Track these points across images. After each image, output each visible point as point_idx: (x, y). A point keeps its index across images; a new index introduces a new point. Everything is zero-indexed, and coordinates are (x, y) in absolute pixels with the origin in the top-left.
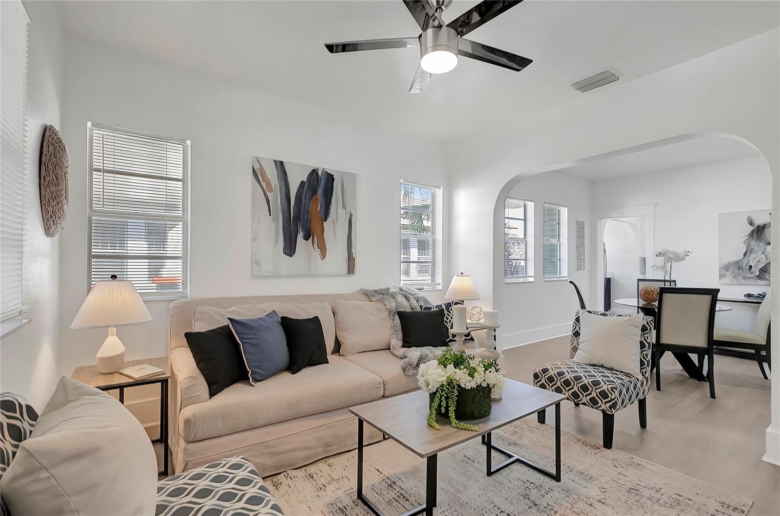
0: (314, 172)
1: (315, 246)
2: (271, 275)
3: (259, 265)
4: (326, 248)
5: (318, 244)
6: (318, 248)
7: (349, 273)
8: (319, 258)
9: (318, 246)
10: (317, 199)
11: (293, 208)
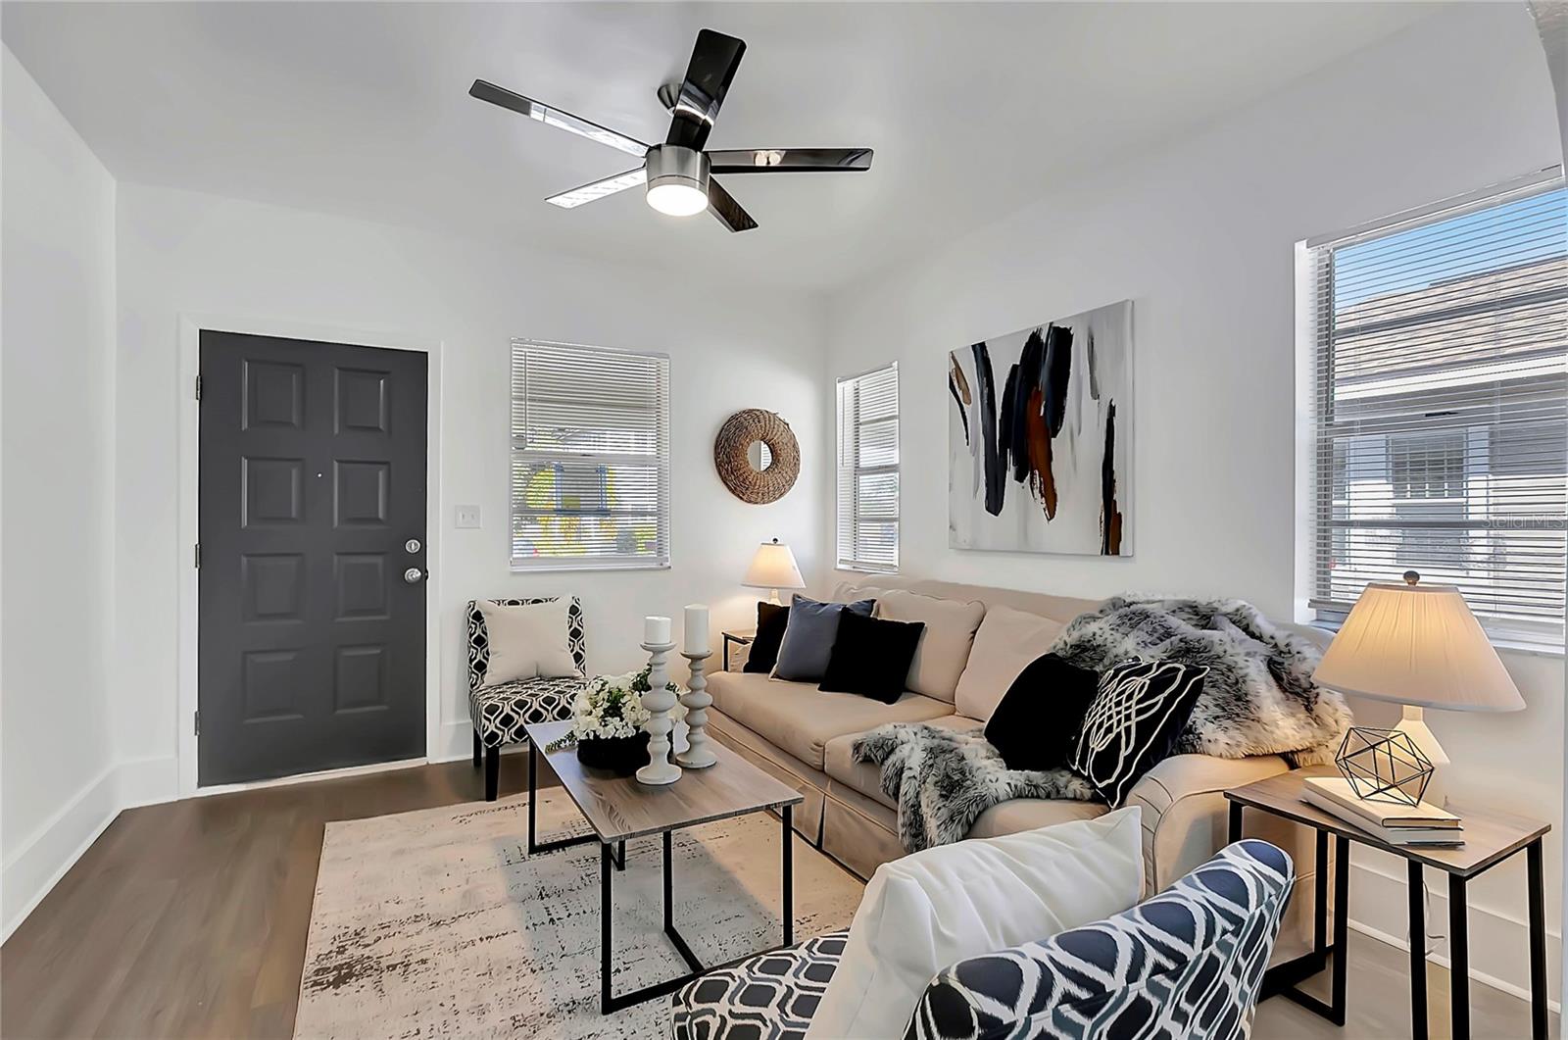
0: (1035, 338)
1: (1036, 491)
2: (968, 547)
3: (954, 530)
4: (1055, 495)
5: (1040, 488)
6: (1042, 496)
7: (1107, 553)
8: (1043, 515)
9: (1040, 491)
10: (1039, 393)
11: (1000, 421)
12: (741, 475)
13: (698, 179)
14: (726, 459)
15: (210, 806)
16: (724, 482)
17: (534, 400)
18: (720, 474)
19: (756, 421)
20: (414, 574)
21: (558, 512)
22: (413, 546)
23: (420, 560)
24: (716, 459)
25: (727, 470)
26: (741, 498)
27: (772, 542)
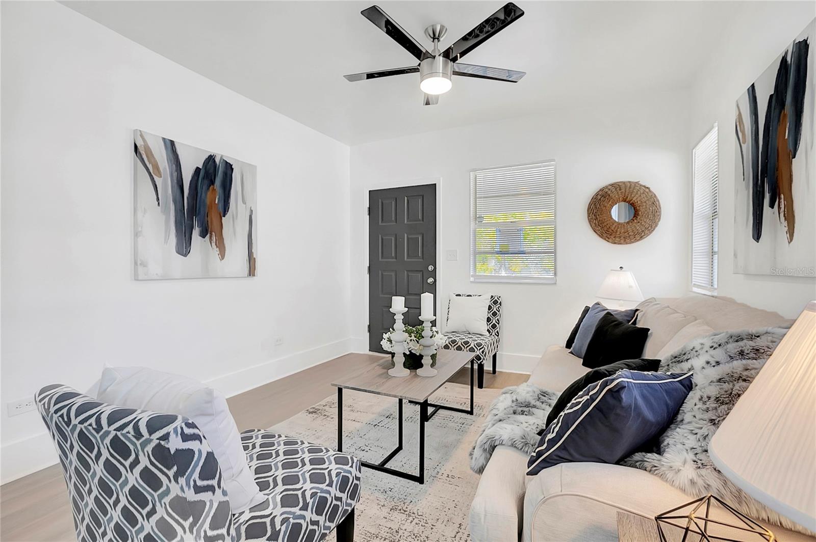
0: (784, 60)
12: (605, 226)
13: (441, 71)
14: (594, 217)
15: (370, 356)
16: (594, 231)
17: (481, 198)
18: (591, 226)
19: (618, 189)
20: (430, 280)
21: (498, 253)
22: (431, 268)
23: (434, 274)
24: (588, 217)
25: (595, 224)
26: (608, 241)
27: (620, 269)
